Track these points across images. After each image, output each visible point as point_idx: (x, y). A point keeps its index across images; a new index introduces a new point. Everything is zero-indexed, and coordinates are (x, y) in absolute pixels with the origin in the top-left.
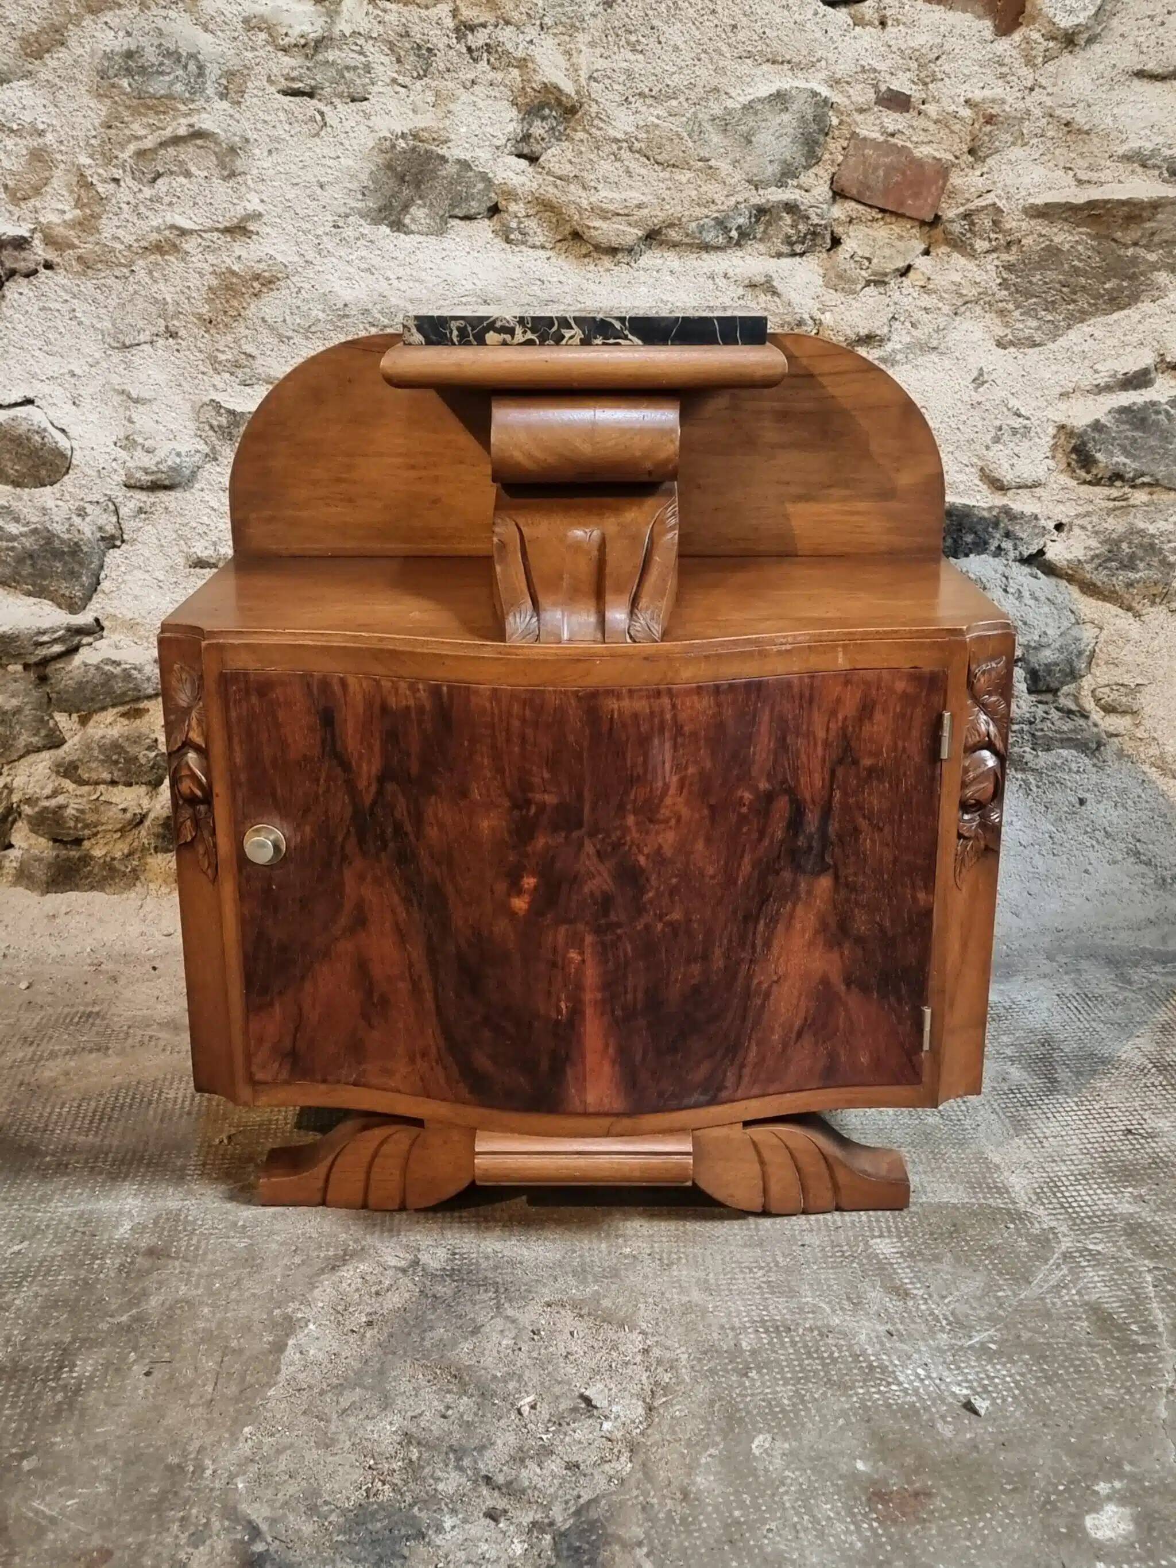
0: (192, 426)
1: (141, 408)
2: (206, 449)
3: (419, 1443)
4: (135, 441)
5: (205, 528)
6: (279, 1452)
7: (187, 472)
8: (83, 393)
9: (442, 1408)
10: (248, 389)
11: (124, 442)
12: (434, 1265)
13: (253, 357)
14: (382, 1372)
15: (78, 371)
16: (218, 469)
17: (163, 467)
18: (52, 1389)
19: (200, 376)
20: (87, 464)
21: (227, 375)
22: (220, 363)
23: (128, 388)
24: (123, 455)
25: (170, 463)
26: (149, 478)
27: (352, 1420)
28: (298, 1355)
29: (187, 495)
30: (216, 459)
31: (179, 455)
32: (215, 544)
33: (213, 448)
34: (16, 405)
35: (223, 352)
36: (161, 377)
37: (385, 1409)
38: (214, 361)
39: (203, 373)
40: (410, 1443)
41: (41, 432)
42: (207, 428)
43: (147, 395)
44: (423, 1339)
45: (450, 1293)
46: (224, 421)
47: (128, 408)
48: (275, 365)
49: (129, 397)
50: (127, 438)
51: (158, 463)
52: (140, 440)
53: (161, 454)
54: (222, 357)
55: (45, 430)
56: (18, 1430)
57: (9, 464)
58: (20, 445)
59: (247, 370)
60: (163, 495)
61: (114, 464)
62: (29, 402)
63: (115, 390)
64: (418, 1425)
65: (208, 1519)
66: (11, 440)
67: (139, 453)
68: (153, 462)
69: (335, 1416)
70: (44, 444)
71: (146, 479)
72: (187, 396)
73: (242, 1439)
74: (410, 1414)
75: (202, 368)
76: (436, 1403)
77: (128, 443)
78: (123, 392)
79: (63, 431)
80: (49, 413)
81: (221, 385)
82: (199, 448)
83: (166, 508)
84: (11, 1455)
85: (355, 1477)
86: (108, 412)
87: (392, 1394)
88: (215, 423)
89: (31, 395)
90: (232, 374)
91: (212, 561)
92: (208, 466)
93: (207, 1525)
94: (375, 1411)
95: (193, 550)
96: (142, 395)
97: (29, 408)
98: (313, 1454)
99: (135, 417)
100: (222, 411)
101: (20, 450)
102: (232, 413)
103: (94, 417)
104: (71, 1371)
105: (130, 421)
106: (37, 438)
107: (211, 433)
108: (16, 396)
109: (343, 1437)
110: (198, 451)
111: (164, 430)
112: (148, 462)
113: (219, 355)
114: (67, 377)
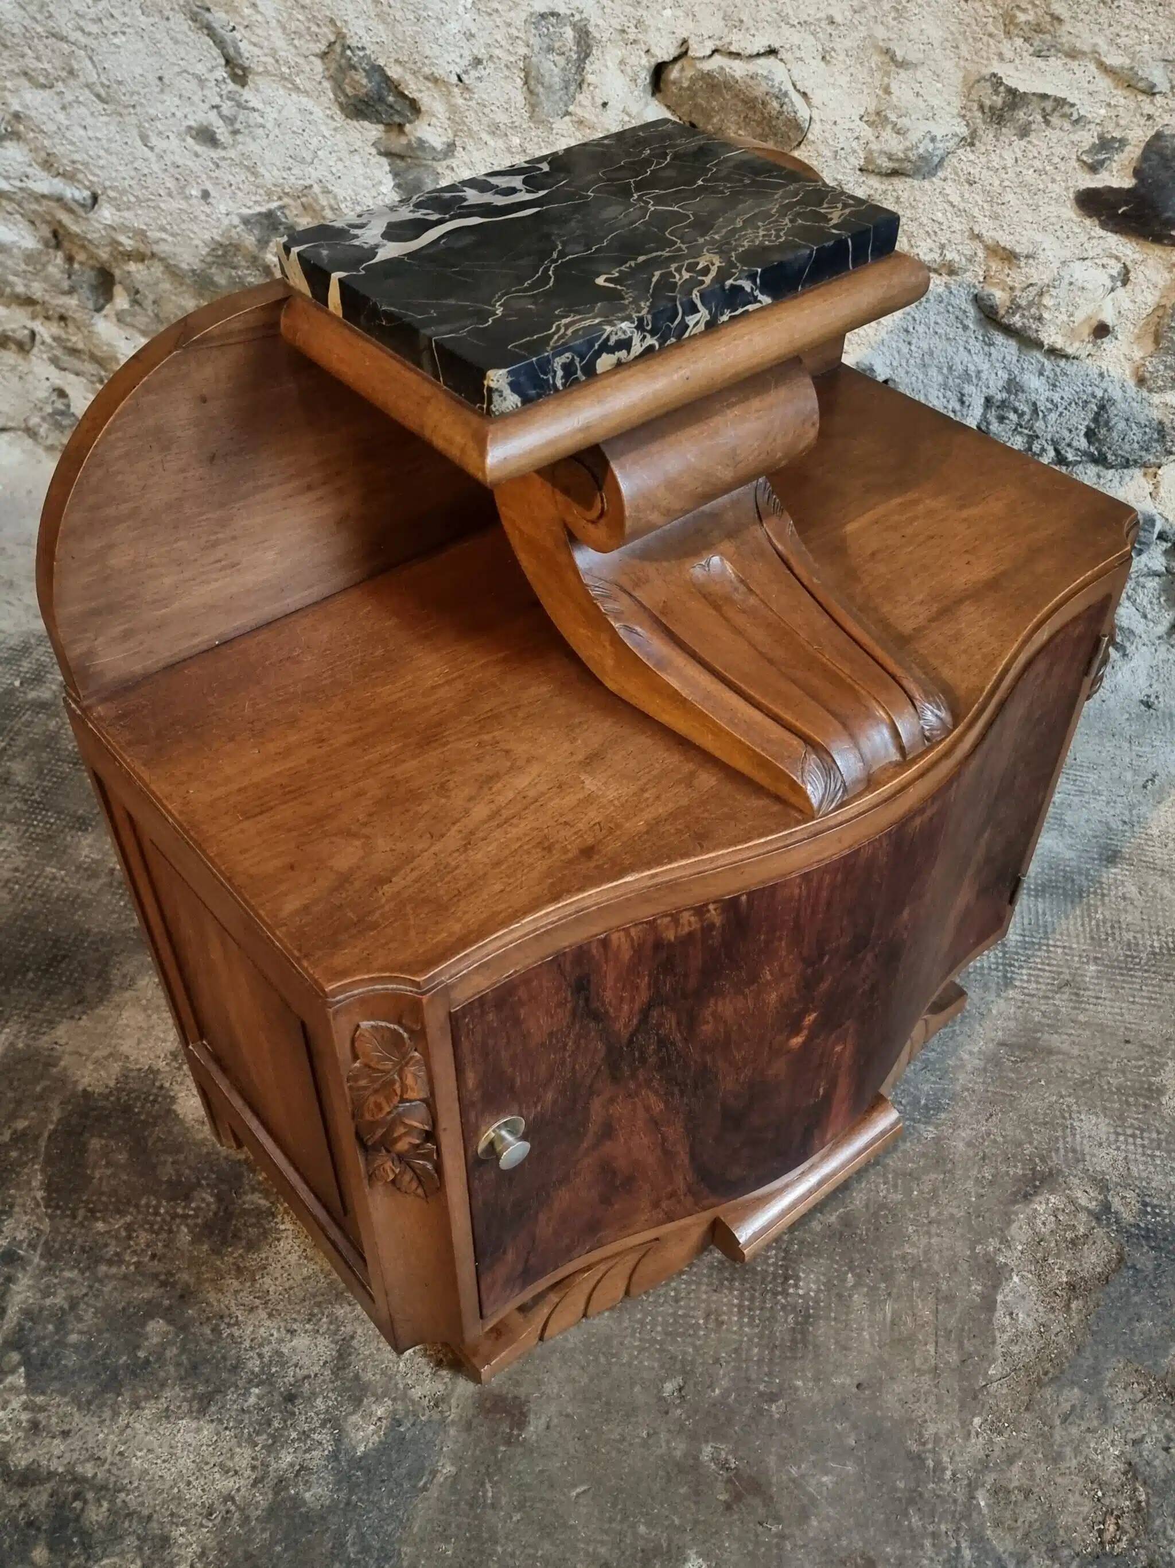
0: (957, 102)
1: (903, 74)
2: (964, 131)
3: (1145, 1483)
4: (886, 118)
5: (936, 227)
6: (1011, 1460)
7: (936, 160)
8: (837, 47)
9: (1161, 1436)
10: (1040, 63)
11: (873, 118)
12: (1127, 1216)
13: (1059, 20)
14: (1096, 1371)
15: (839, 19)
16: (972, 157)
17: (912, 155)
18: (784, 1308)
19: (985, 38)
20: (825, 141)
21: (1019, 42)
22: (1017, 25)
23: (894, 46)
24: (867, 132)
25: (921, 151)
26: (892, 165)
27: (1074, 1430)
28: (1007, 1319)
29: (926, 184)
30: (972, 144)
31: (933, 140)
32: (942, 247)
33: (974, 134)
34: (758, 55)
35: (1024, 11)
36: (936, 34)
37: (1105, 1422)
38: (1009, 22)
39: (990, 35)
40: (1135, 1478)
41: (781, 96)
42: (975, 106)
43: (912, 57)
44: (1132, 1331)
45: (1150, 1265)
46: (998, 101)
47: (887, 74)
48: (1086, 35)
49: (893, 59)
50: (878, 114)
51: (907, 149)
52: (893, 117)
53: (914, 137)
54: (1022, 17)
55: (786, 94)
56: (761, 1361)
57: (733, 127)
58: (753, 108)
59: (1048, 37)
60: (898, 183)
61: (855, 144)
62: (772, 52)
63: (876, 47)
64: (1141, 1456)
65: (958, 1543)
66: (743, 101)
67: (887, 133)
68: (901, 147)
69: (1058, 1422)
70: (781, 113)
71: (886, 164)
72: (962, 63)
73: (973, 1433)
74: (1131, 1436)
75: (991, 28)
76: (1155, 1428)
77: (878, 119)
78: (888, 51)
79: (804, 95)
80: (794, 72)
81: (1009, 54)
82: (957, 130)
83: (898, 198)
84: (761, 1394)
85: (1086, 1509)
86: (862, 74)
87: (1111, 1403)
88: (988, 103)
89: (776, 45)
90: (1026, 40)
91: (935, 266)
92: (960, 151)
93: (958, 1549)
94: (1095, 1423)
95: (916, 251)
96: (909, 58)
97: (771, 60)
98: (1041, 1470)
99: (894, 87)
100: (1002, 89)
101: (751, 114)
102: (1012, 92)
103: (843, 80)
104: (796, 1286)
105: (887, 91)
106: (775, 104)
107: (979, 114)
108: (759, 45)
109: (1068, 1451)
110: (956, 135)
111: (922, 105)
112: (895, 144)
113: (1019, 14)
114: (823, 24)
